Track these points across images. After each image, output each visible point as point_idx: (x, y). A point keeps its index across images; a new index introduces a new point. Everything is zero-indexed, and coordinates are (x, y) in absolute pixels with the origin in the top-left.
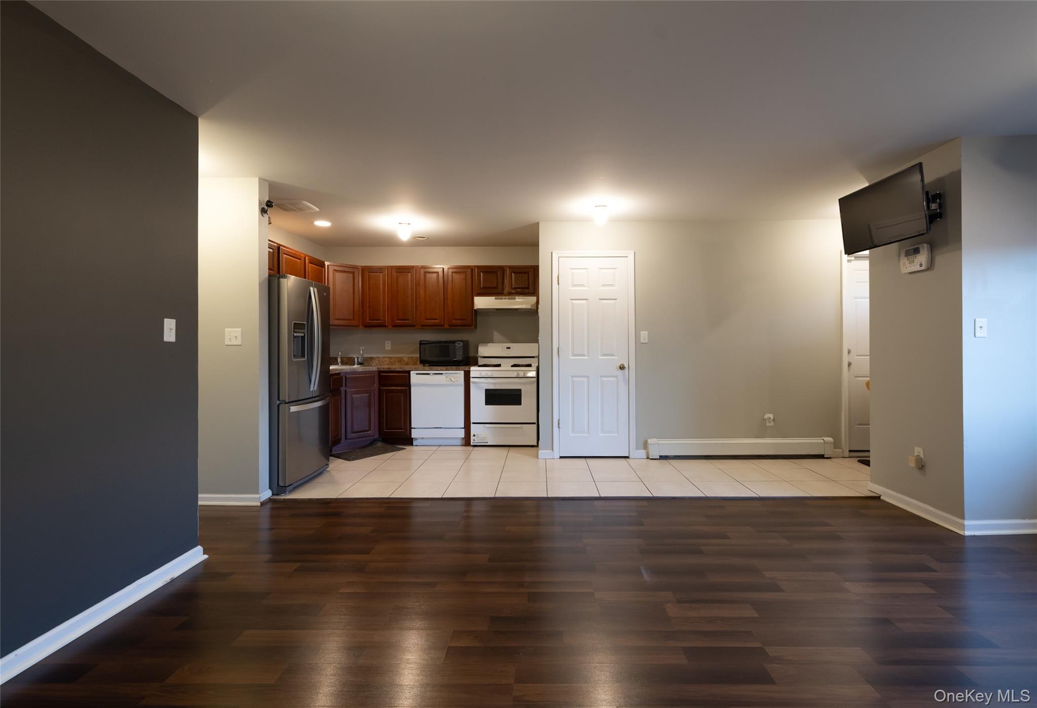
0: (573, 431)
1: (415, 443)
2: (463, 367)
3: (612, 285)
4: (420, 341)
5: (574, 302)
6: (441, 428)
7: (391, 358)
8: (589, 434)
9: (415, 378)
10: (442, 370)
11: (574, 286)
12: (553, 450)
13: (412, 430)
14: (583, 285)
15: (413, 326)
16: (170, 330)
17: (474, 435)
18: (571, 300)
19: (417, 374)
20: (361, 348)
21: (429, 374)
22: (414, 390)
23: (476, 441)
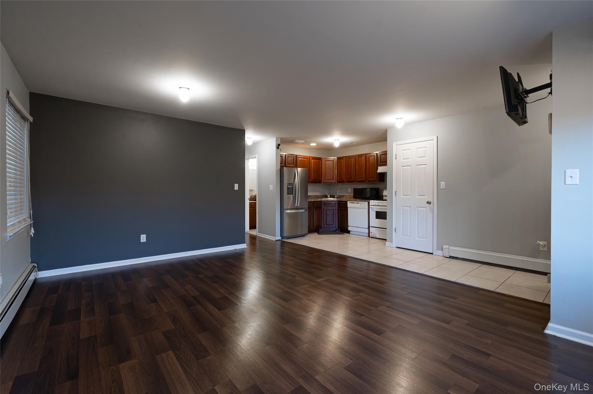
0: (403, 235)
1: (351, 233)
2: (367, 200)
3: (424, 157)
4: (354, 188)
5: (404, 167)
6: (359, 227)
7: (350, 196)
8: (410, 237)
9: (349, 204)
10: (359, 201)
11: (404, 159)
12: (392, 243)
13: (349, 227)
14: (408, 158)
15: (354, 182)
16: (236, 187)
17: (371, 232)
18: (402, 166)
19: (350, 203)
20: (338, 191)
21: (354, 203)
22: (349, 209)
23: (372, 235)
